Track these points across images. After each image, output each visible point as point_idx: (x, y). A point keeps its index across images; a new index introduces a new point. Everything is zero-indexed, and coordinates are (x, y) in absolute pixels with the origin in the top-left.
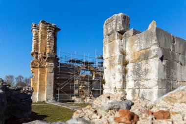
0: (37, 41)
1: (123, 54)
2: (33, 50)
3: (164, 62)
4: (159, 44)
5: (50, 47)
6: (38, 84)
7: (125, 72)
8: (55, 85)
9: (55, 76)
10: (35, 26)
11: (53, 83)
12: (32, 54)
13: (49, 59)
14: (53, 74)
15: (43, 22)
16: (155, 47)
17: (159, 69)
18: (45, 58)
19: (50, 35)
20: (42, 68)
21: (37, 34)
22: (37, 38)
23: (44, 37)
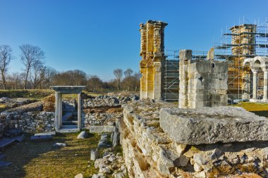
0: (145, 41)
1: (186, 73)
2: (141, 51)
3: (203, 80)
4: (198, 71)
5: (157, 46)
6: (147, 83)
7: (187, 84)
8: (163, 84)
9: (163, 76)
10: (143, 26)
11: (160, 83)
12: (141, 55)
13: (156, 59)
14: (160, 73)
15: (150, 22)
16: (196, 73)
17: (197, 85)
18: (152, 58)
19: (157, 33)
20: (150, 68)
21: (144, 34)
22: (144, 38)
23: (151, 36)
